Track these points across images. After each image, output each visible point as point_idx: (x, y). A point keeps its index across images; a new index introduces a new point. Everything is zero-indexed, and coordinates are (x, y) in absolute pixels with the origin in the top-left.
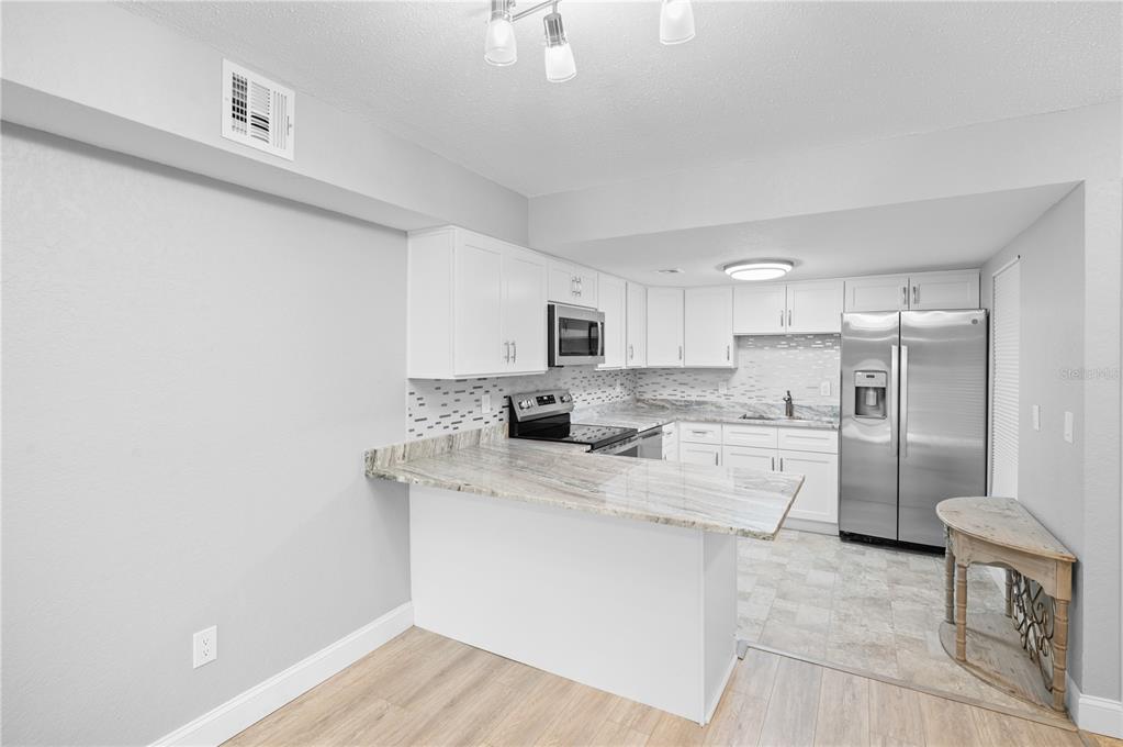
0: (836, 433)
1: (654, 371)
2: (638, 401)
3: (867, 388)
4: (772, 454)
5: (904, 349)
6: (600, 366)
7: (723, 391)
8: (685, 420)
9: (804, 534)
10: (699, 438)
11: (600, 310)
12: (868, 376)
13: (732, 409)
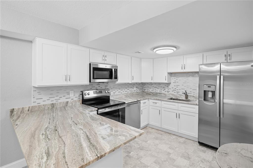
0: (198, 106)
1: (148, 83)
2: (143, 92)
3: (208, 91)
4: (177, 112)
5: (222, 77)
6: (117, 82)
7: (167, 90)
8: (151, 99)
9: (186, 140)
10: (155, 105)
11: (117, 65)
12: (208, 87)
13: (169, 96)
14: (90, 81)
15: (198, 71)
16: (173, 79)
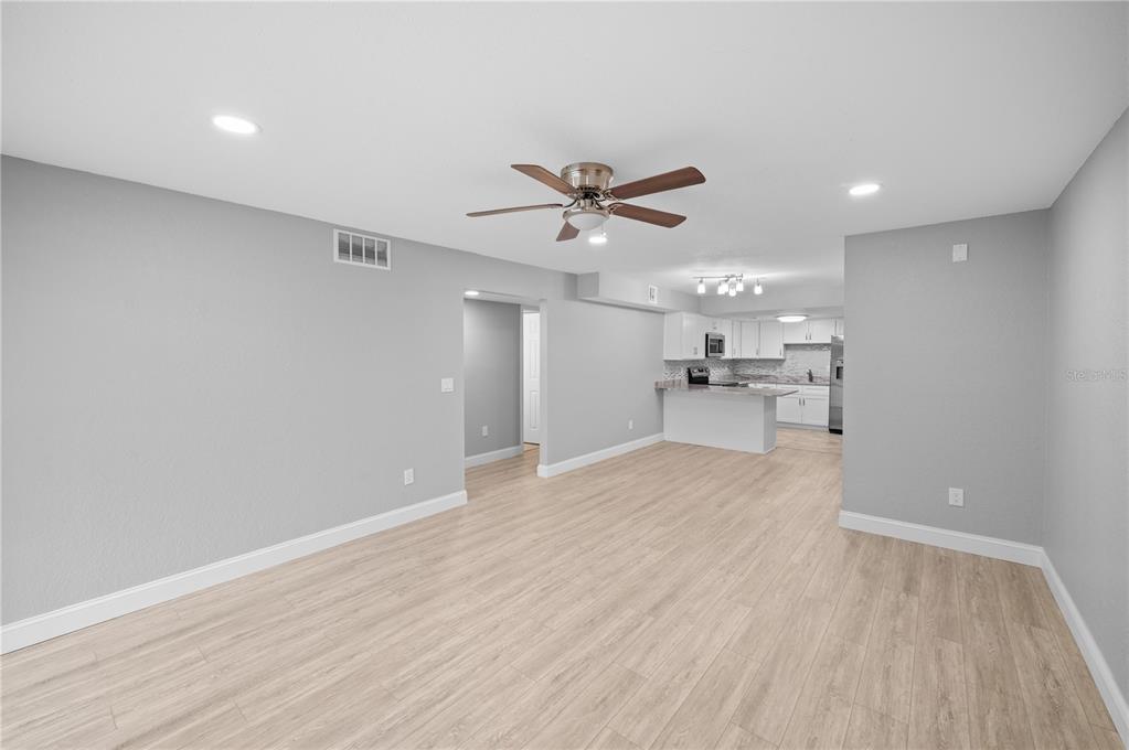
0: (829, 387)
1: (744, 360)
6: (722, 358)
7: (778, 369)
11: (724, 335)
13: (782, 378)
14: (707, 355)
15: (829, 341)
16: (790, 354)
